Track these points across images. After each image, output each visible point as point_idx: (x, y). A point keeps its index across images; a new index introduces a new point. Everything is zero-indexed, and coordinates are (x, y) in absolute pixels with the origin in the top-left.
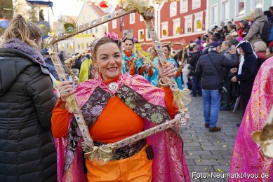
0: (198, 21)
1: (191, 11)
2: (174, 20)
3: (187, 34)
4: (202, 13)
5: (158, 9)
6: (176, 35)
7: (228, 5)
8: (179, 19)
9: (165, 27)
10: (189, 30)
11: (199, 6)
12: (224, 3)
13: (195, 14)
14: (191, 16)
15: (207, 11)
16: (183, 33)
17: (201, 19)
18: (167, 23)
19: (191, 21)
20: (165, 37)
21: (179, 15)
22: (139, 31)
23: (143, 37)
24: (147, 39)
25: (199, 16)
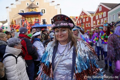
0: (105, 21)
1: (103, 18)
2: (97, 20)
3: (102, 24)
4: (106, 18)
5: (92, 17)
6: (98, 25)
7: (115, 16)
8: (99, 20)
9: (95, 22)
10: (102, 23)
11: (105, 16)
12: (113, 15)
13: (104, 18)
14: (103, 19)
15: (108, 17)
16: (100, 24)
17: (106, 20)
18: (95, 21)
19: (103, 20)
20: (94, 26)
21: (99, 19)
22: (86, 24)
23: (87, 25)
24: (89, 26)
25: (105, 19)
